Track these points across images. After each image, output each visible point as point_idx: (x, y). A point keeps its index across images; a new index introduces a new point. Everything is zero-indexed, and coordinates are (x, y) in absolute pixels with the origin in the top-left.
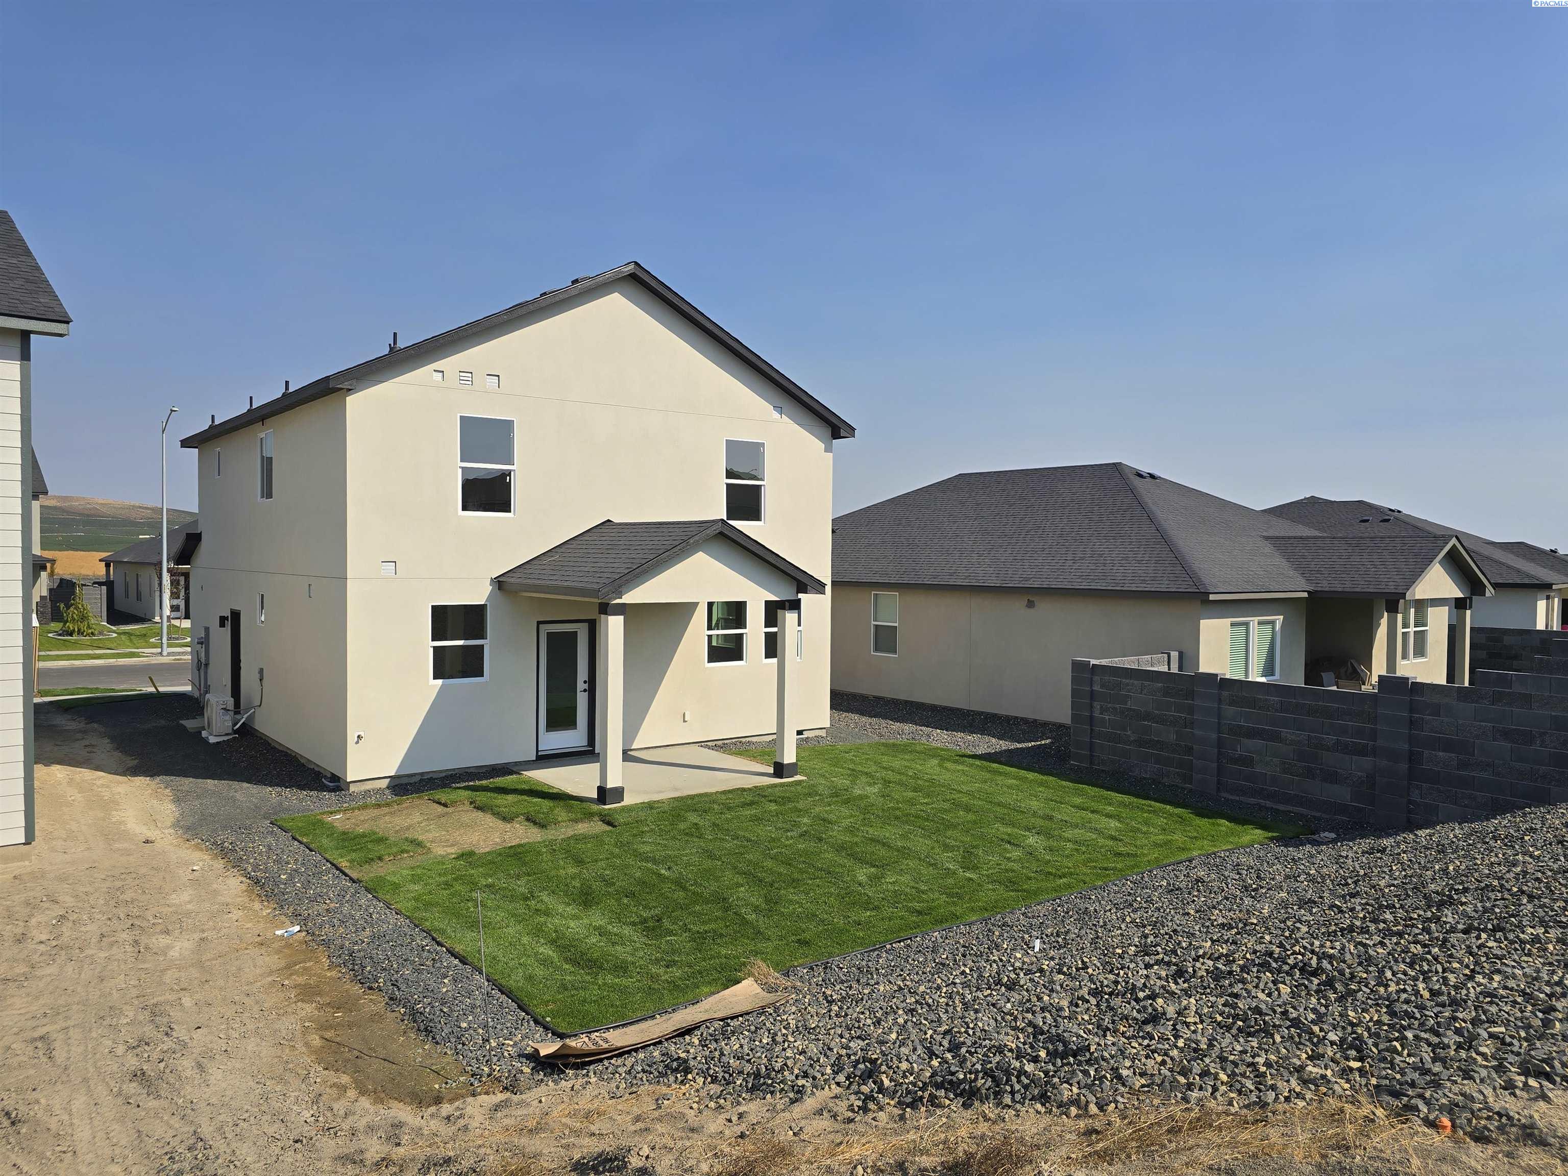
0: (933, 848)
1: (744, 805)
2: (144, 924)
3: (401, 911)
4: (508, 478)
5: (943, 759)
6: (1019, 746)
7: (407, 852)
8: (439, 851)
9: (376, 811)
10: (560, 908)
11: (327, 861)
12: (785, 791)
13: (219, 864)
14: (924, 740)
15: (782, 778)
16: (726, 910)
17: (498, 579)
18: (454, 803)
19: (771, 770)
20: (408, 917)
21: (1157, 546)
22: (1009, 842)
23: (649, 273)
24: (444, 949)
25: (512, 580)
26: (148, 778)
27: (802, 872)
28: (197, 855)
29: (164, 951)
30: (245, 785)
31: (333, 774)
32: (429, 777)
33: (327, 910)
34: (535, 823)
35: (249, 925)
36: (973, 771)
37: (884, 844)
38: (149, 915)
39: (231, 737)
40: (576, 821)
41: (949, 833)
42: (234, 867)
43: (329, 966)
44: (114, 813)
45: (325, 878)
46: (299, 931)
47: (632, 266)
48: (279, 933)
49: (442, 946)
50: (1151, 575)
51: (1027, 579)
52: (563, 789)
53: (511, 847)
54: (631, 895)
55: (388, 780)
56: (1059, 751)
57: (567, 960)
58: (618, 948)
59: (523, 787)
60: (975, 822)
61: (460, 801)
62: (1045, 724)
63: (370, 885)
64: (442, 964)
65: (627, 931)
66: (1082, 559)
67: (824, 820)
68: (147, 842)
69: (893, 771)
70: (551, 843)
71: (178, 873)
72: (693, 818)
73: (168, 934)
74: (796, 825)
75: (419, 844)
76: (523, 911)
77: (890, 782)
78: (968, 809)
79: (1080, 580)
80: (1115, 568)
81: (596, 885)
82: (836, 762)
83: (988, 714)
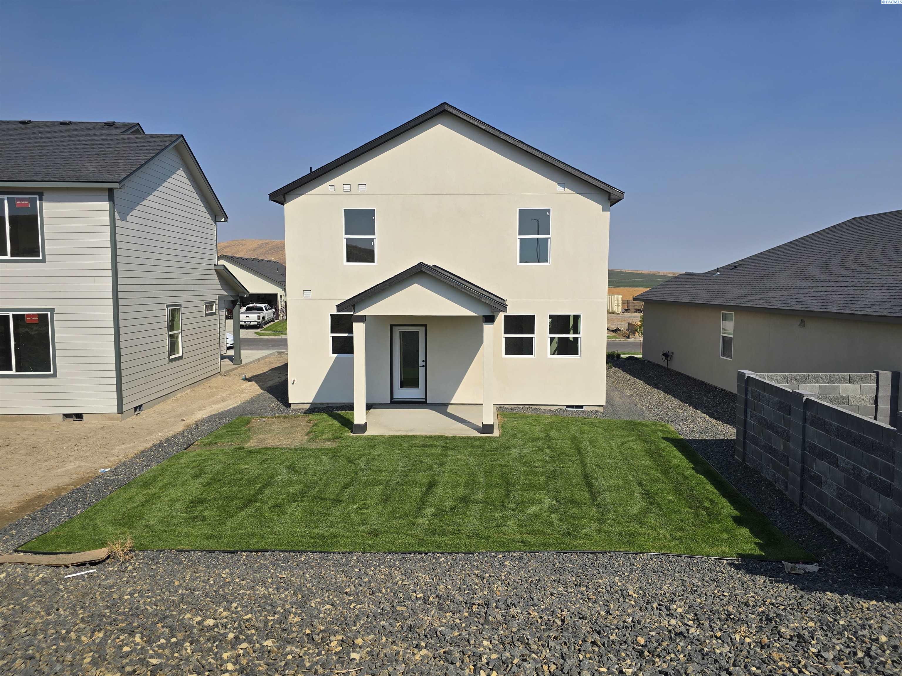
4: (373, 242)
9: (281, 420)
14: (674, 423)
15: (482, 433)
26: (263, 392)
28: (180, 428)
48: (102, 470)
55: (310, 405)
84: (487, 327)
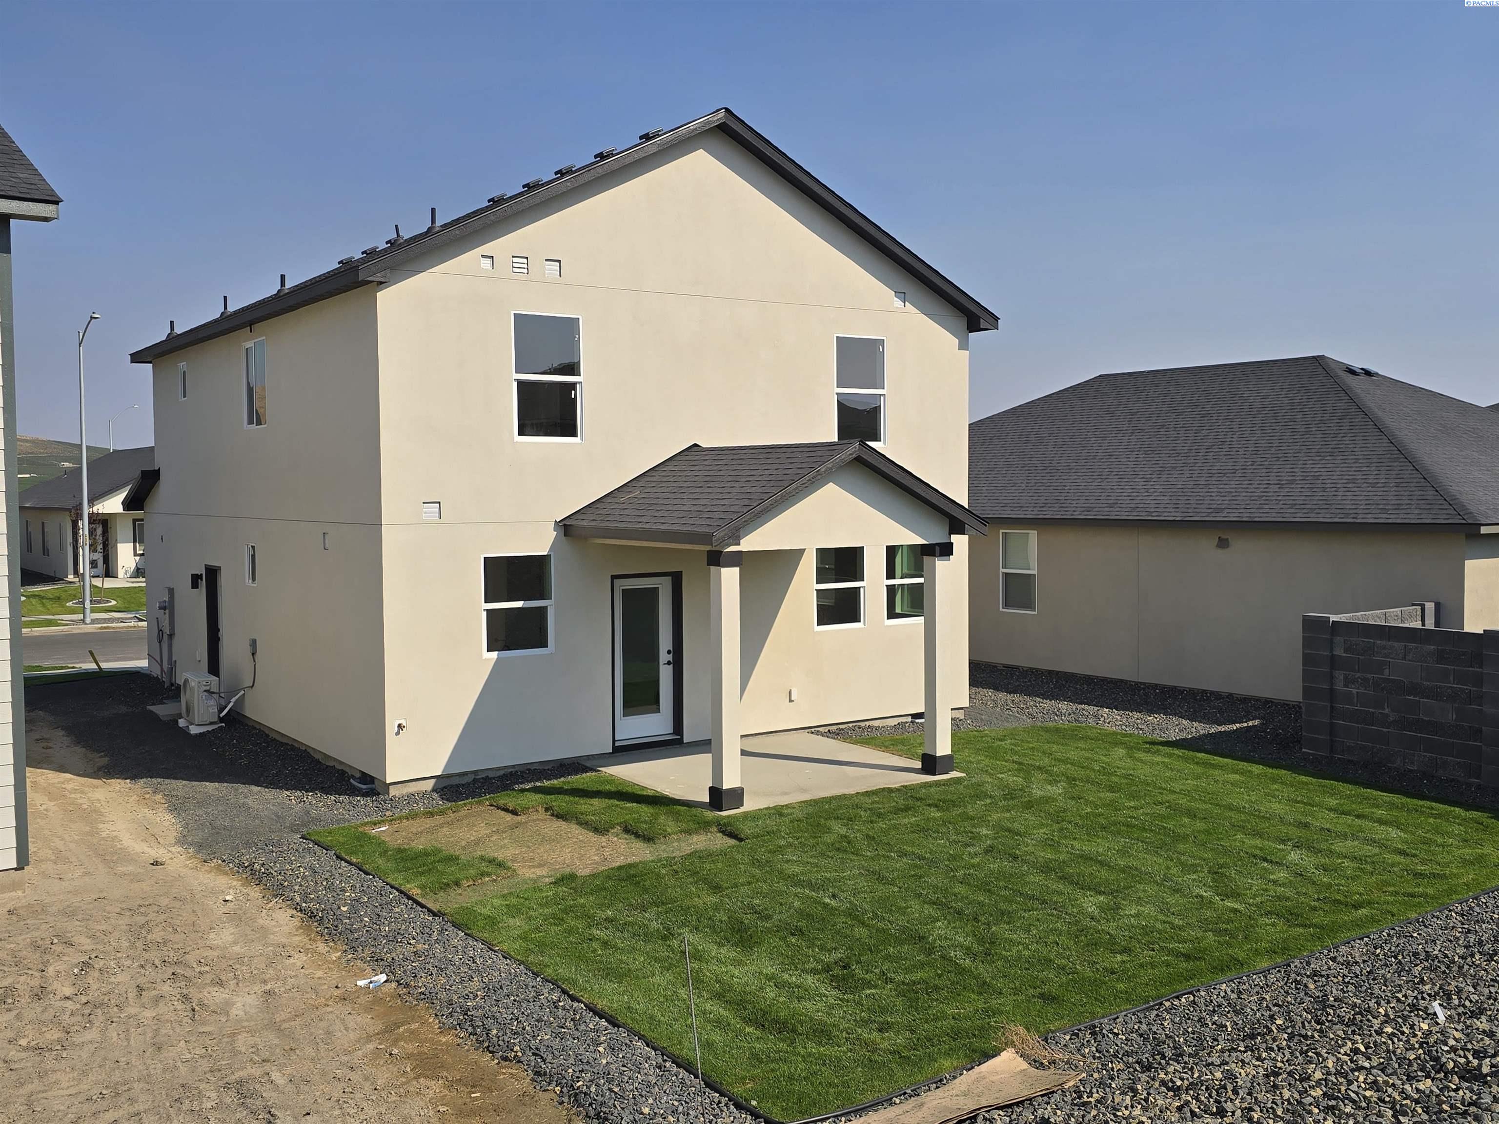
0: (1168, 868)
1: (897, 811)
2: (188, 973)
3: (509, 955)
4: (573, 392)
5: (1129, 748)
6: (1222, 728)
7: (489, 874)
8: (527, 873)
9: (428, 821)
10: (714, 950)
11: (392, 887)
12: (945, 792)
13: (255, 893)
14: (1092, 722)
15: (934, 774)
16: (930, 952)
17: (565, 522)
18: (525, 810)
19: (918, 765)
20: (521, 963)
21: (1396, 464)
22: (1265, 860)
23: (743, 122)
24: (582, 1005)
25: (585, 523)
26: (128, 781)
27: (1007, 900)
28: (222, 881)
29: (225, 1009)
30: (255, 789)
31: (363, 773)
32: (484, 776)
33: (415, 953)
34: (637, 835)
35: (320, 973)
36: (1178, 764)
37: (1102, 864)
38: (191, 959)
39: (216, 726)
40: (689, 832)
41: (1181, 847)
42: (276, 896)
43: (439, 1028)
44: (101, 826)
45: (397, 910)
46: (386, 982)
47: (722, 113)
48: (361, 983)
49: (579, 1001)
50: (1393, 502)
51: (1218, 511)
52: (659, 790)
53: (620, 868)
54: (799, 932)
55: (433, 781)
56: (1277, 735)
57: (748, 1021)
58: (808, 1004)
59: (607, 788)
60: (1207, 832)
61: (533, 807)
62: (1245, 700)
63: (459, 919)
64: (587, 1026)
65: (810, 980)
66: (1292, 482)
67: (1009, 830)
68: (156, 863)
69: (1072, 764)
70: (669, 862)
71: (208, 905)
72: (839, 829)
73: (222, 985)
74: (976, 837)
75: (501, 865)
76: (667, 954)
77: (1074, 779)
78: (1192, 814)
79: (1292, 511)
80: (1340, 494)
81: (748, 919)
82: (993, 753)
83: (1164, 687)
84: (941, 565)
